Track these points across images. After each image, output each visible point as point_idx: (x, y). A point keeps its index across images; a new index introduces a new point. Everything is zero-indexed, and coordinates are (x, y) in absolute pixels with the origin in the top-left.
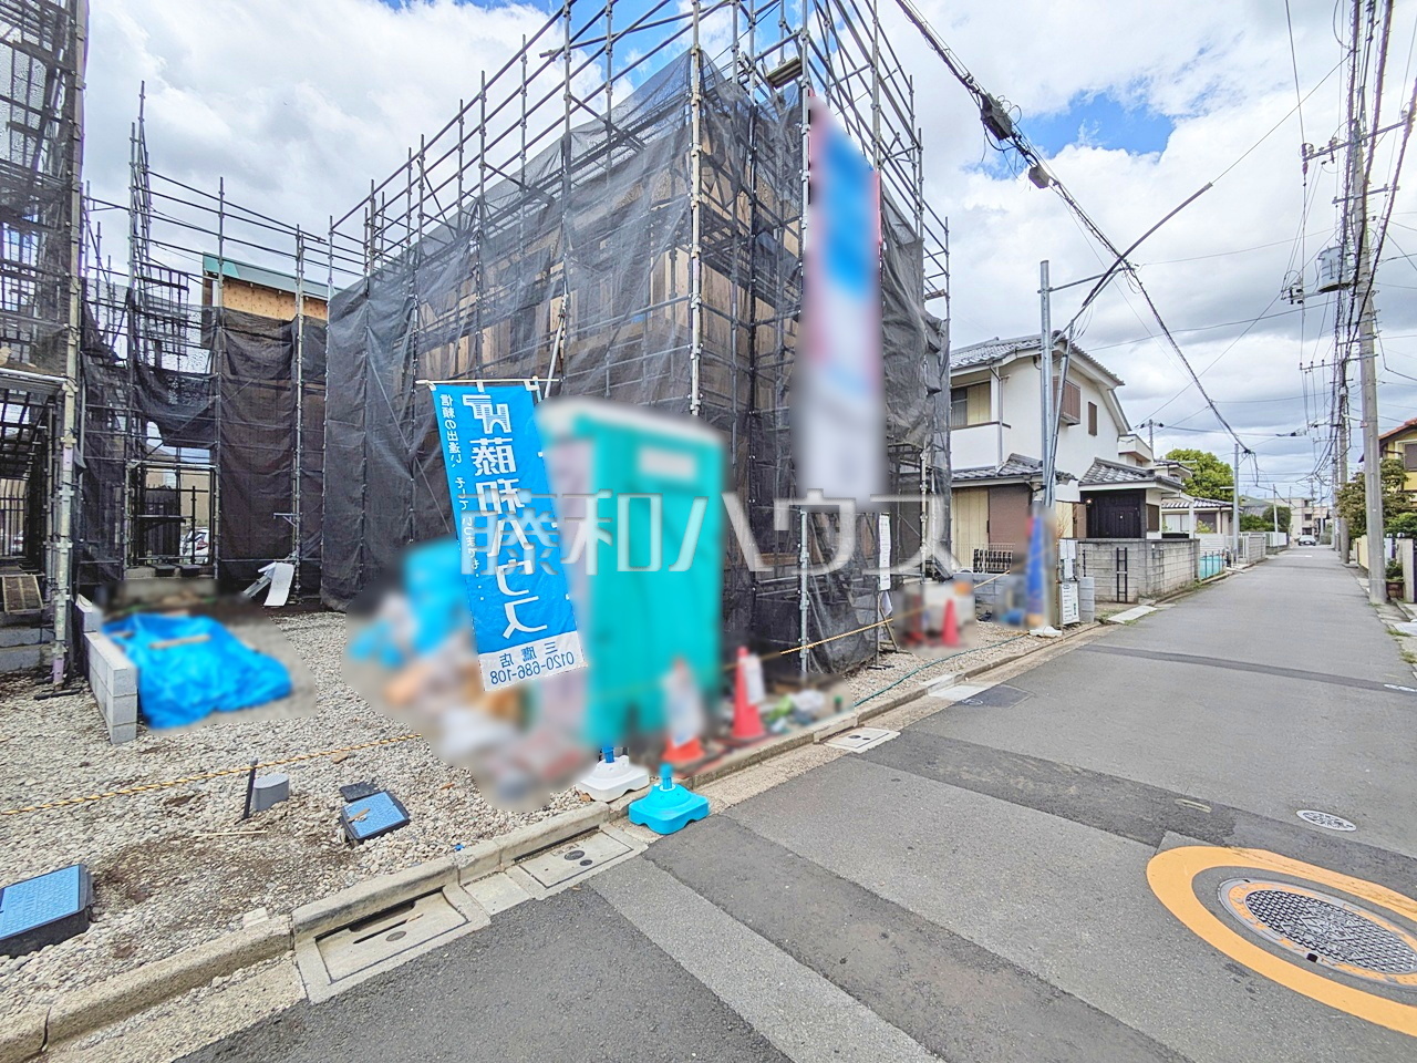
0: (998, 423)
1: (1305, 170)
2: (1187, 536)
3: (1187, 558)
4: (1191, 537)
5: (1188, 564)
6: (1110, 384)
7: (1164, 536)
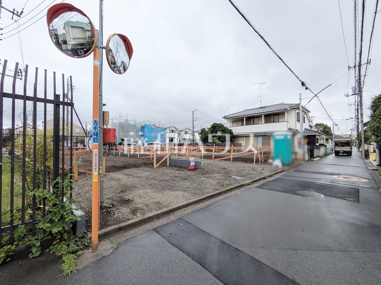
0: (287, 121)
1: (349, 70)
2: (324, 144)
3: (324, 149)
4: (325, 145)
5: (324, 150)
6: (308, 112)
7: (319, 144)
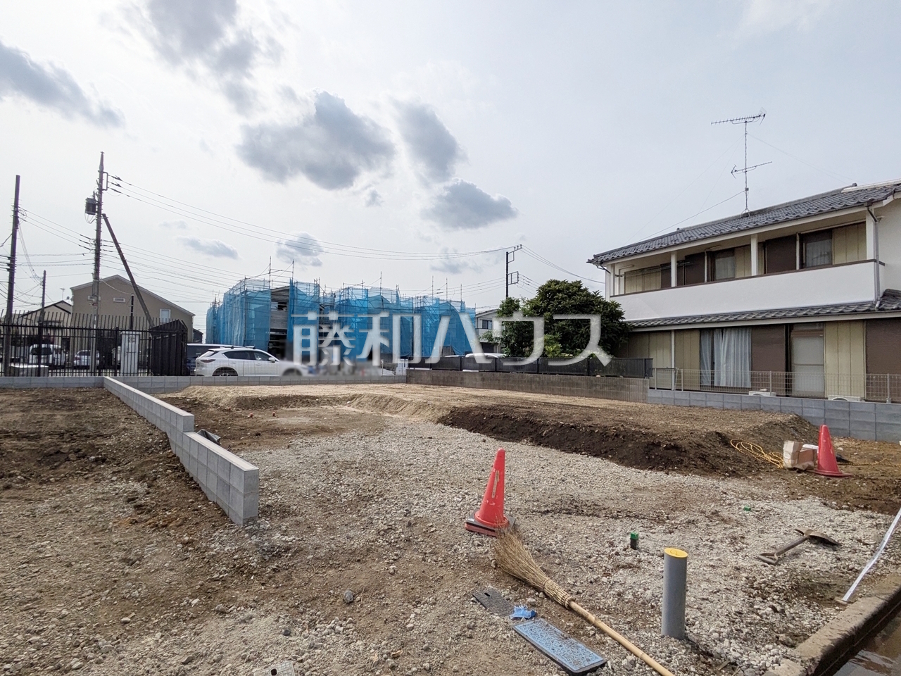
0: (875, 261)
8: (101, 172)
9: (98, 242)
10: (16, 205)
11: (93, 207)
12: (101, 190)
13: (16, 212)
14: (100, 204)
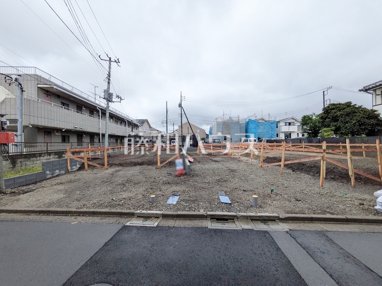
8: (181, 96)
9: (181, 114)
10: (167, 108)
11: (180, 106)
12: (181, 101)
13: (167, 110)
14: (181, 105)
